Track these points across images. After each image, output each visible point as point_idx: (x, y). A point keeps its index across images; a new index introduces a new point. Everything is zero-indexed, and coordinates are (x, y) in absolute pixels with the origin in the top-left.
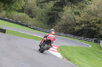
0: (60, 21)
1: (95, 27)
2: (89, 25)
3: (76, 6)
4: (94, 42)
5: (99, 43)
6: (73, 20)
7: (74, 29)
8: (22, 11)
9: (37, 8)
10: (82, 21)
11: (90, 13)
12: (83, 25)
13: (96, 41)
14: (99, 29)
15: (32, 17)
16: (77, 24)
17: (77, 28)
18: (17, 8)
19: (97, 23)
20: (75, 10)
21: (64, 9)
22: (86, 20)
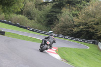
0: (58, 23)
1: (93, 29)
2: (87, 26)
3: (74, 8)
4: (93, 44)
5: (98, 44)
6: (72, 22)
7: (72, 31)
8: (21, 13)
9: (36, 10)
10: (80, 23)
11: (88, 15)
12: (81, 27)
13: (94, 43)
14: (97, 30)
15: (31, 19)
16: (75, 26)
17: (75, 30)
18: (16, 11)
19: (95, 24)
20: (73, 12)
21: (62, 11)
22: (84, 21)
